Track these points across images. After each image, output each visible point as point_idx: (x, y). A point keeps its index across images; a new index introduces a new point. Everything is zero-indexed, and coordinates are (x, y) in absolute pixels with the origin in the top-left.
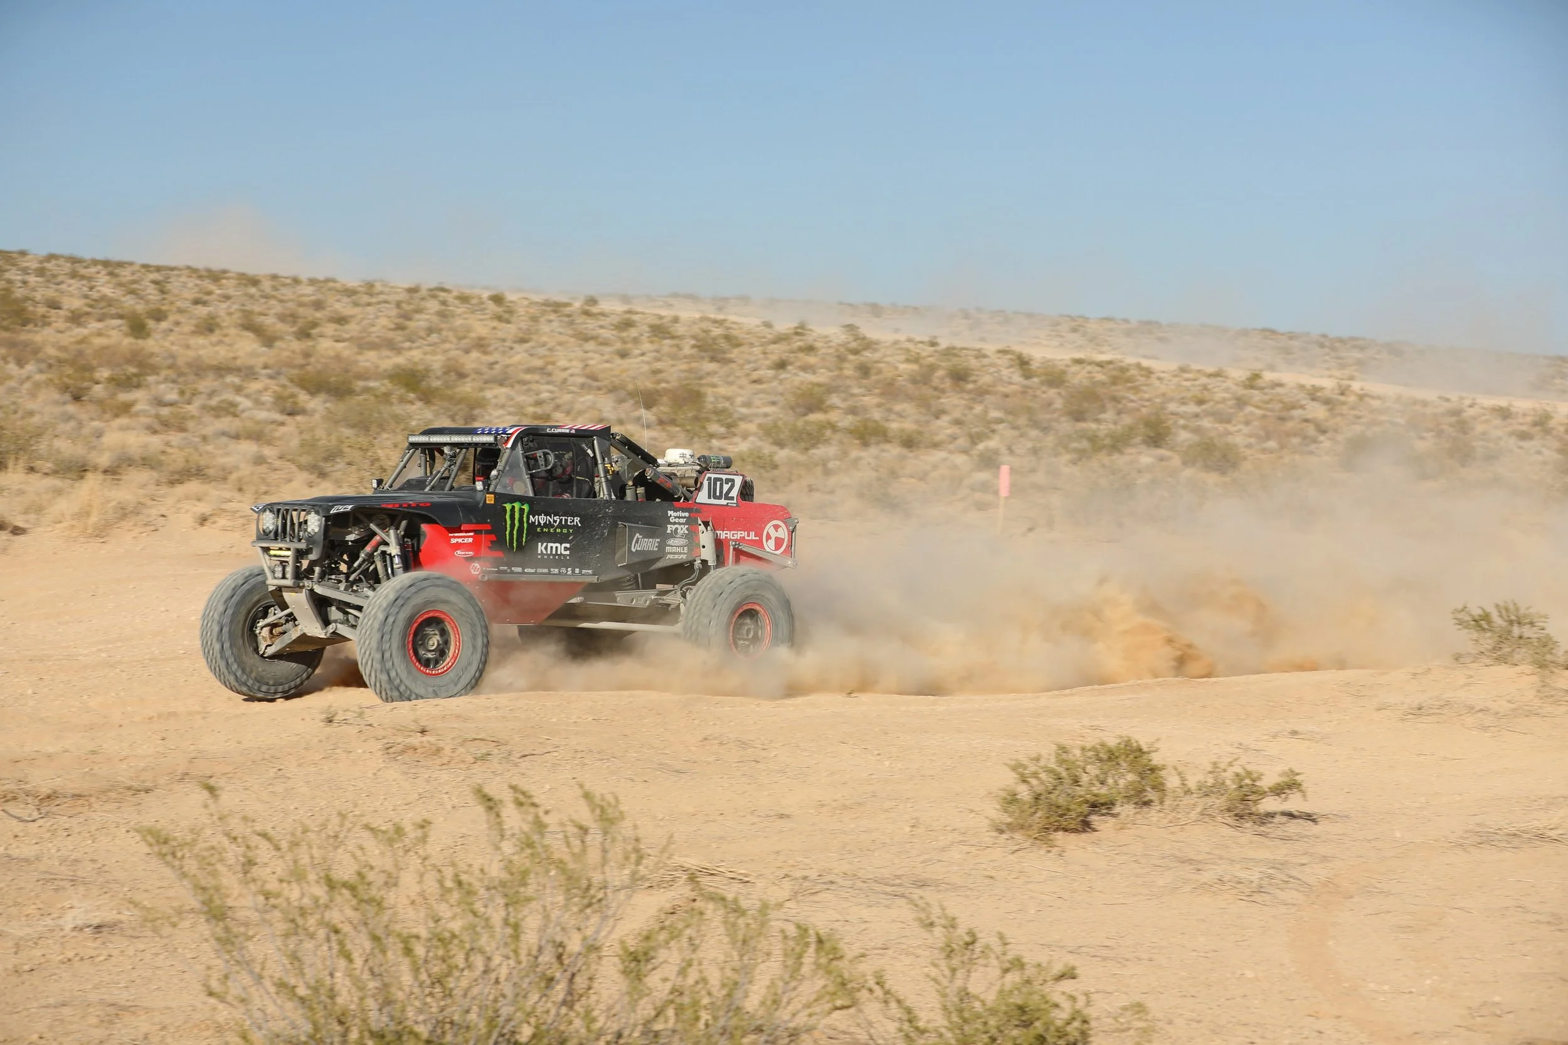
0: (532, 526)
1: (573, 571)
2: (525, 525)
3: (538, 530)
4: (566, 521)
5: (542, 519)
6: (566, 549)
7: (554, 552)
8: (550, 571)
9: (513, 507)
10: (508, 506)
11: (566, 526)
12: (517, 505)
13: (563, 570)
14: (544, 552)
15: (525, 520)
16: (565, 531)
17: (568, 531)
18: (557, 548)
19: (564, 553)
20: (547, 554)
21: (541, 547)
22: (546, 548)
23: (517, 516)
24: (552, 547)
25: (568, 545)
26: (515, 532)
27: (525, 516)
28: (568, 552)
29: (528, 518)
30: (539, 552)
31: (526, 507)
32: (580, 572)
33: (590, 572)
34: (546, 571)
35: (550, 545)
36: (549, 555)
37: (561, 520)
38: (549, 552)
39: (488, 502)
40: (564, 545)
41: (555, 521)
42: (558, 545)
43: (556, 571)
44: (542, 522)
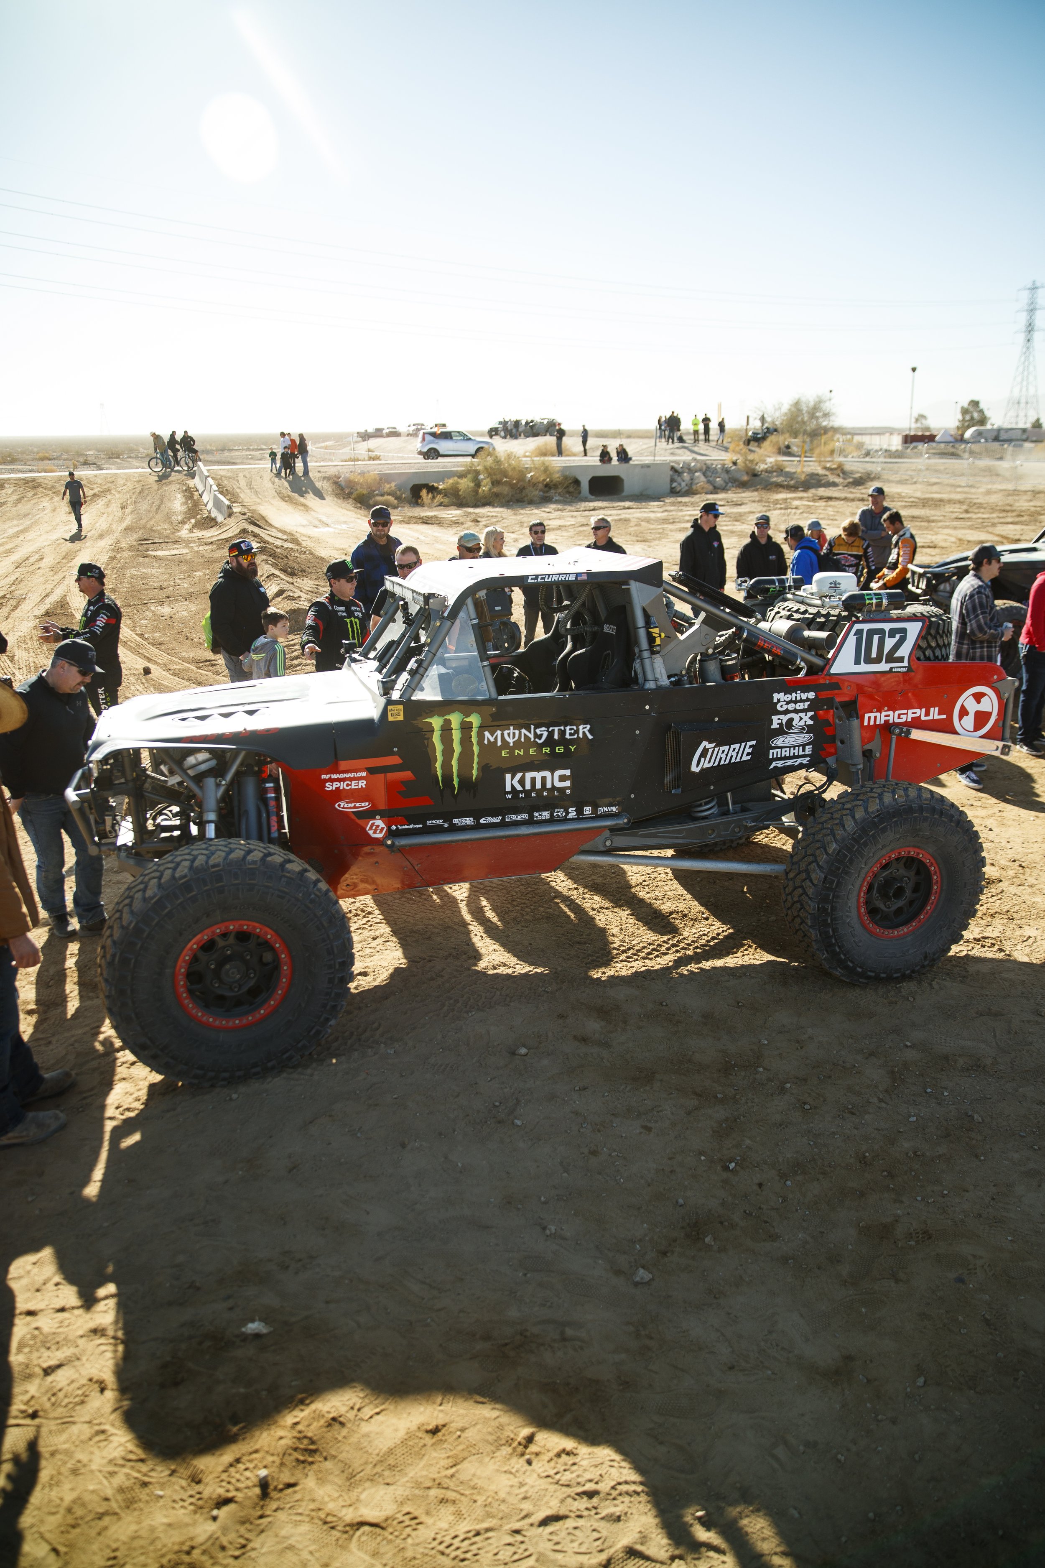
0: (489, 749)
1: (580, 811)
2: (476, 749)
3: (504, 753)
4: (562, 733)
5: (511, 735)
6: (562, 778)
7: (538, 786)
8: (531, 816)
9: (448, 723)
10: (436, 722)
11: (563, 741)
12: (455, 719)
13: (560, 813)
14: (519, 788)
15: (474, 740)
16: (560, 749)
17: (567, 749)
18: (544, 779)
19: (558, 784)
20: (524, 791)
21: (510, 782)
22: (522, 782)
23: (456, 735)
24: (533, 780)
25: (567, 772)
26: (454, 763)
27: (474, 733)
28: (568, 783)
29: (481, 736)
30: (508, 788)
31: (475, 720)
32: (595, 810)
33: (614, 809)
34: (524, 817)
35: (529, 775)
36: (527, 793)
37: (551, 734)
38: (528, 786)
39: (391, 719)
40: (558, 773)
41: (540, 737)
42: (547, 774)
43: (546, 815)
44: (511, 741)
